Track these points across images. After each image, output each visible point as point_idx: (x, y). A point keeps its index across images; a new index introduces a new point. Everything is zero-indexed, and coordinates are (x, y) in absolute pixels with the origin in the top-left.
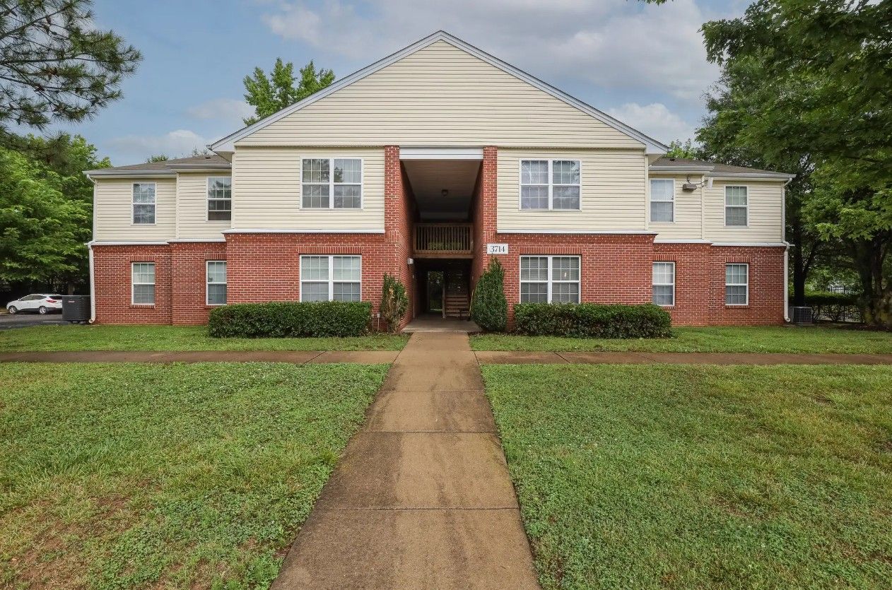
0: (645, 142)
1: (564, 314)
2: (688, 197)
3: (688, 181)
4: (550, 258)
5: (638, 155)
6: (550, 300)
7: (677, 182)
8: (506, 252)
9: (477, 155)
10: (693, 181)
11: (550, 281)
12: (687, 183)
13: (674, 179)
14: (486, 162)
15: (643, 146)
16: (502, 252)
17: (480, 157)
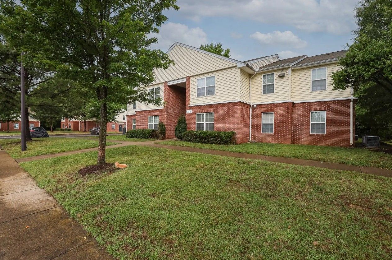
0: (237, 63)
1: (209, 136)
2: (282, 80)
3: (282, 72)
4: (205, 114)
5: (235, 69)
6: (205, 129)
7: (276, 74)
8: (191, 113)
9: (184, 80)
10: (284, 72)
11: (205, 122)
12: (281, 73)
13: (274, 73)
14: (187, 82)
15: (236, 65)
16: (190, 113)
17: (185, 81)
